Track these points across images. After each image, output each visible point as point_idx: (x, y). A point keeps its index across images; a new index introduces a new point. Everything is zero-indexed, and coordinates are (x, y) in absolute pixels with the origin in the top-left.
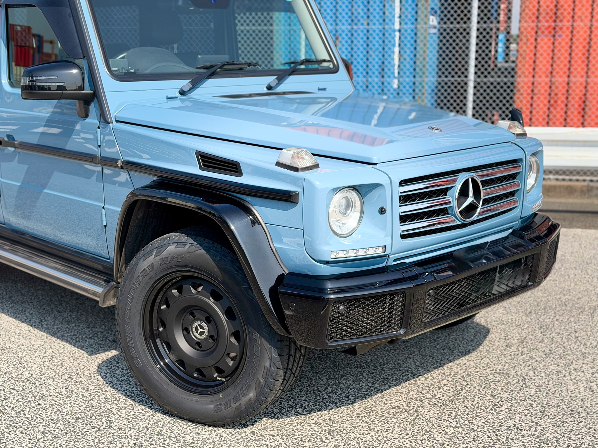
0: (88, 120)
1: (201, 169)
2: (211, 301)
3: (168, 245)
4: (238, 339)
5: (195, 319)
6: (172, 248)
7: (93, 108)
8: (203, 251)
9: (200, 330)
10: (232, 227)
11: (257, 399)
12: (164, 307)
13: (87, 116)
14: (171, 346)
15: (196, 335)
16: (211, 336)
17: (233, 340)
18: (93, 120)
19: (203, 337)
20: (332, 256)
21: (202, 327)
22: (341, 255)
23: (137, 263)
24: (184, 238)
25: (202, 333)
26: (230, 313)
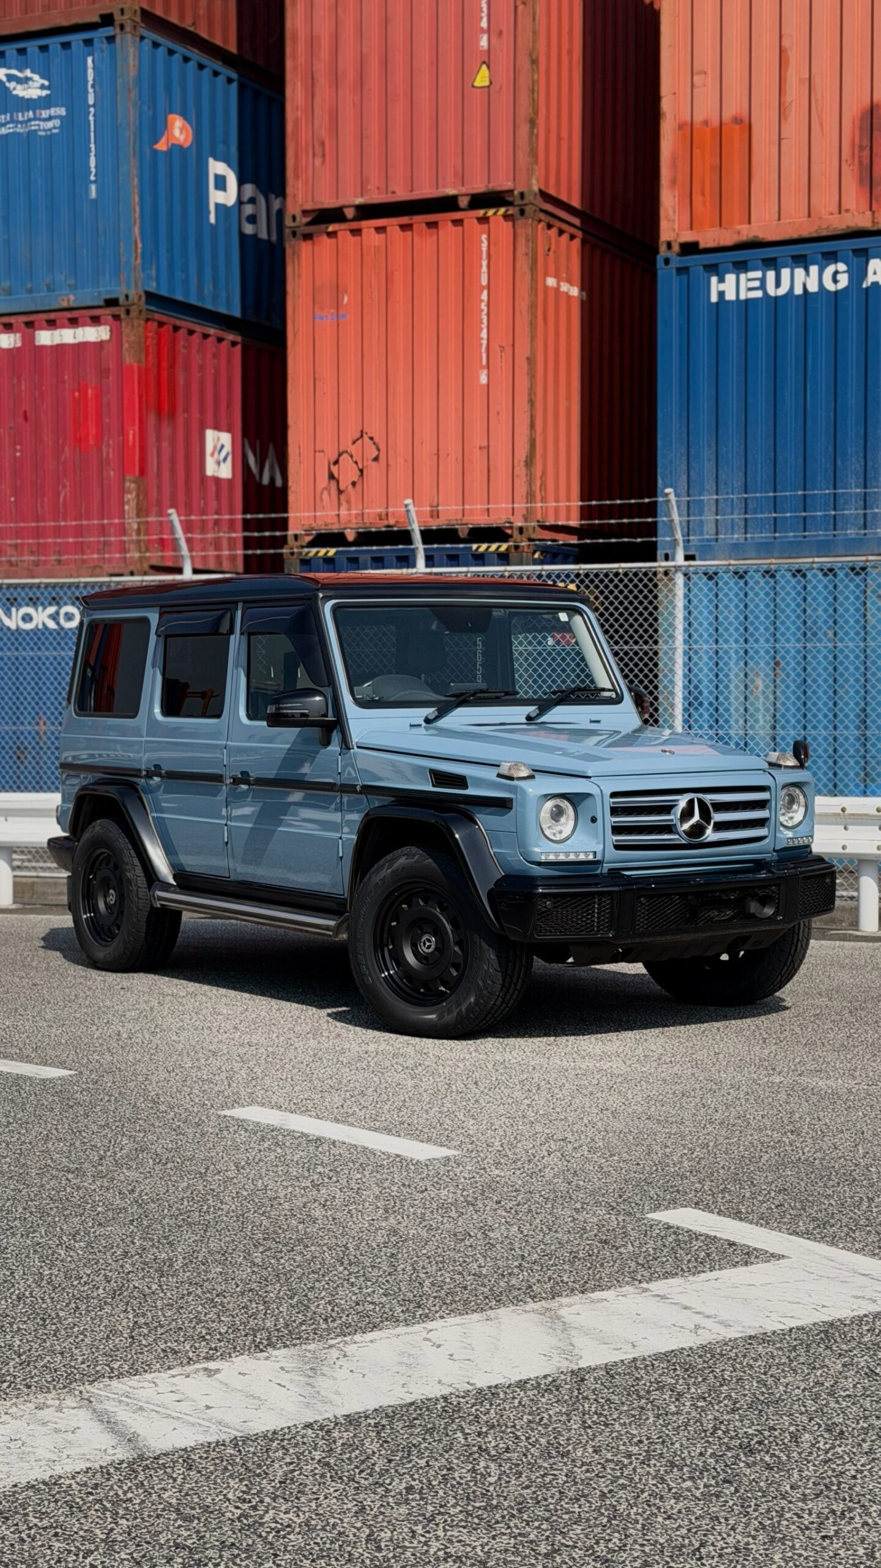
0: (329, 748)
1: (433, 786)
2: (438, 912)
3: (399, 857)
4: (461, 948)
5: (423, 933)
6: (402, 860)
7: (336, 737)
8: (430, 860)
9: (428, 944)
10: (457, 836)
11: (477, 1003)
12: (394, 924)
13: (328, 743)
14: (400, 960)
15: (423, 949)
16: (437, 949)
17: (457, 949)
18: (335, 747)
19: (430, 950)
20: (543, 858)
21: (429, 941)
22: (552, 858)
23: (370, 878)
24: (414, 849)
25: (429, 947)
26: (454, 923)
